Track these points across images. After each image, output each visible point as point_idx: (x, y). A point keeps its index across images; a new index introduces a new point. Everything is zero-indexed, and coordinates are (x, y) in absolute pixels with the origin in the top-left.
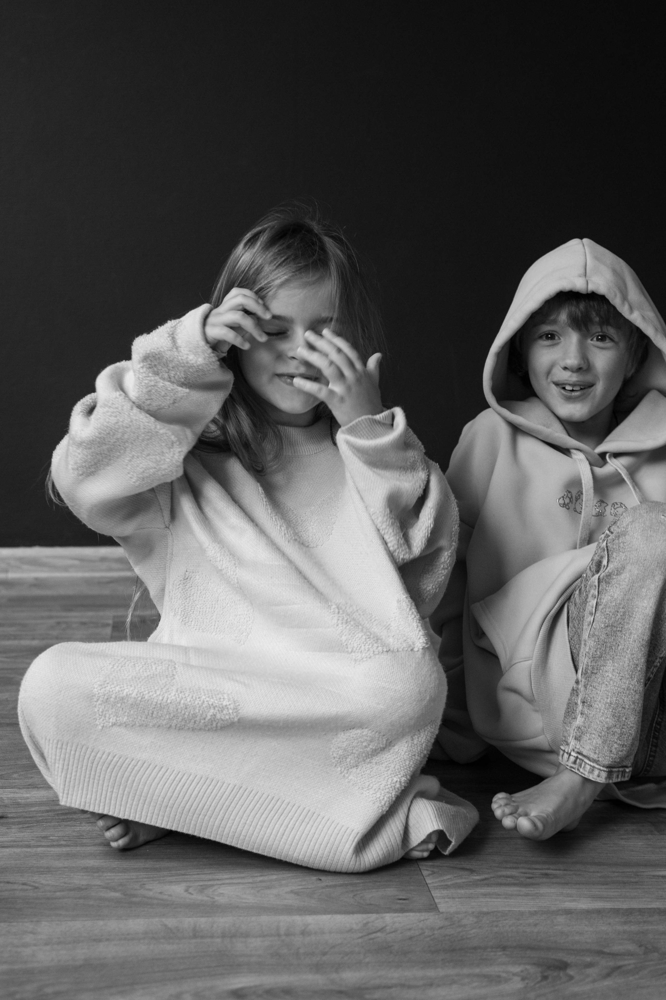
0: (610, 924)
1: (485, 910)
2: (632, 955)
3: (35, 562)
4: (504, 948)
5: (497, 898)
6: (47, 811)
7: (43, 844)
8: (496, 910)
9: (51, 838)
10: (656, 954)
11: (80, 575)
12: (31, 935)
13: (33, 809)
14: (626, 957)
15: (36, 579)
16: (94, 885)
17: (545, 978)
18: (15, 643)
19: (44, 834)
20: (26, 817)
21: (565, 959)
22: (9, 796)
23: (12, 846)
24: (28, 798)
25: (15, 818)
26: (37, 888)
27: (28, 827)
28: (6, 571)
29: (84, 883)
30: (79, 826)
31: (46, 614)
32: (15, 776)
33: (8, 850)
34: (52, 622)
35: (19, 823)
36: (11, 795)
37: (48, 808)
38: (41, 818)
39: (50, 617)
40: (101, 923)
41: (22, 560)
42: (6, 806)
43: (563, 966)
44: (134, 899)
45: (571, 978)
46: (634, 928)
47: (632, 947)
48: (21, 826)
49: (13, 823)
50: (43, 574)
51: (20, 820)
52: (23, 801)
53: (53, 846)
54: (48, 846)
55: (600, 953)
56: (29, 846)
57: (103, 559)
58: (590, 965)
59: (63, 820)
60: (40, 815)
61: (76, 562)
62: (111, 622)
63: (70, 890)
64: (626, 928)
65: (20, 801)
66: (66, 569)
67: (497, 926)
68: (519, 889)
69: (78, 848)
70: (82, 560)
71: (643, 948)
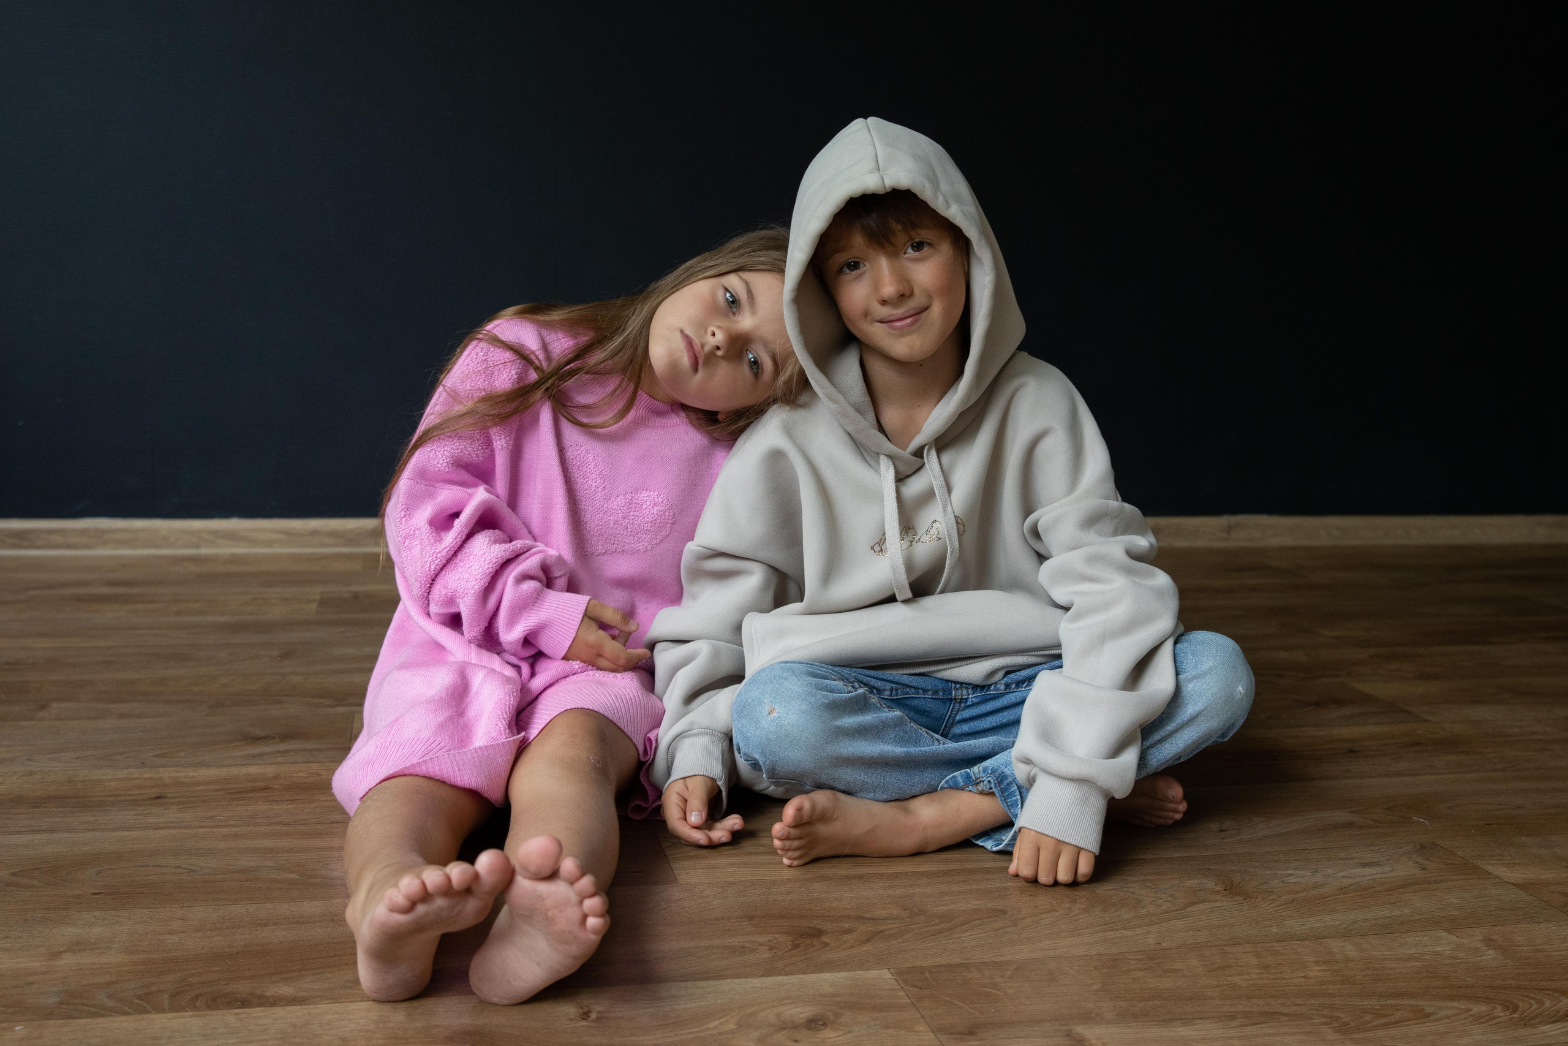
0: (872, 889)
1: (732, 880)
2: (896, 919)
3: (232, 537)
4: (751, 918)
5: (746, 868)
6: (217, 790)
7: (207, 824)
8: (744, 879)
9: (218, 818)
10: (922, 917)
11: (286, 551)
12: (180, 921)
13: (200, 788)
14: (888, 921)
15: (234, 555)
16: (265, 867)
17: (796, 946)
18: (199, 619)
19: (209, 814)
20: (190, 797)
21: (820, 927)
22: (172, 775)
23: (169, 828)
24: (194, 777)
25: (175, 798)
26: (193, 871)
27: (191, 807)
28: (198, 546)
29: (254, 864)
30: (254, 805)
32: (182, 754)
33: (162, 832)
35: (180, 803)
36: (175, 774)
37: (217, 787)
38: (207, 798)
40: (270, 906)
41: (217, 534)
42: (166, 785)
43: (819, 933)
44: (313, 880)
45: (826, 945)
46: (899, 892)
47: (896, 911)
48: (181, 806)
49: (173, 804)
50: (242, 550)
51: (182, 800)
52: (188, 780)
53: (219, 826)
54: (213, 827)
55: (860, 918)
56: (189, 827)
57: (314, 533)
58: (848, 931)
59: (235, 799)
60: (206, 794)
61: (282, 536)
62: (317, 597)
63: (235, 872)
64: (891, 892)
65: (184, 780)
66: (270, 544)
67: (744, 896)
68: (771, 857)
69: (250, 829)
70: (287, 533)
71: (909, 911)
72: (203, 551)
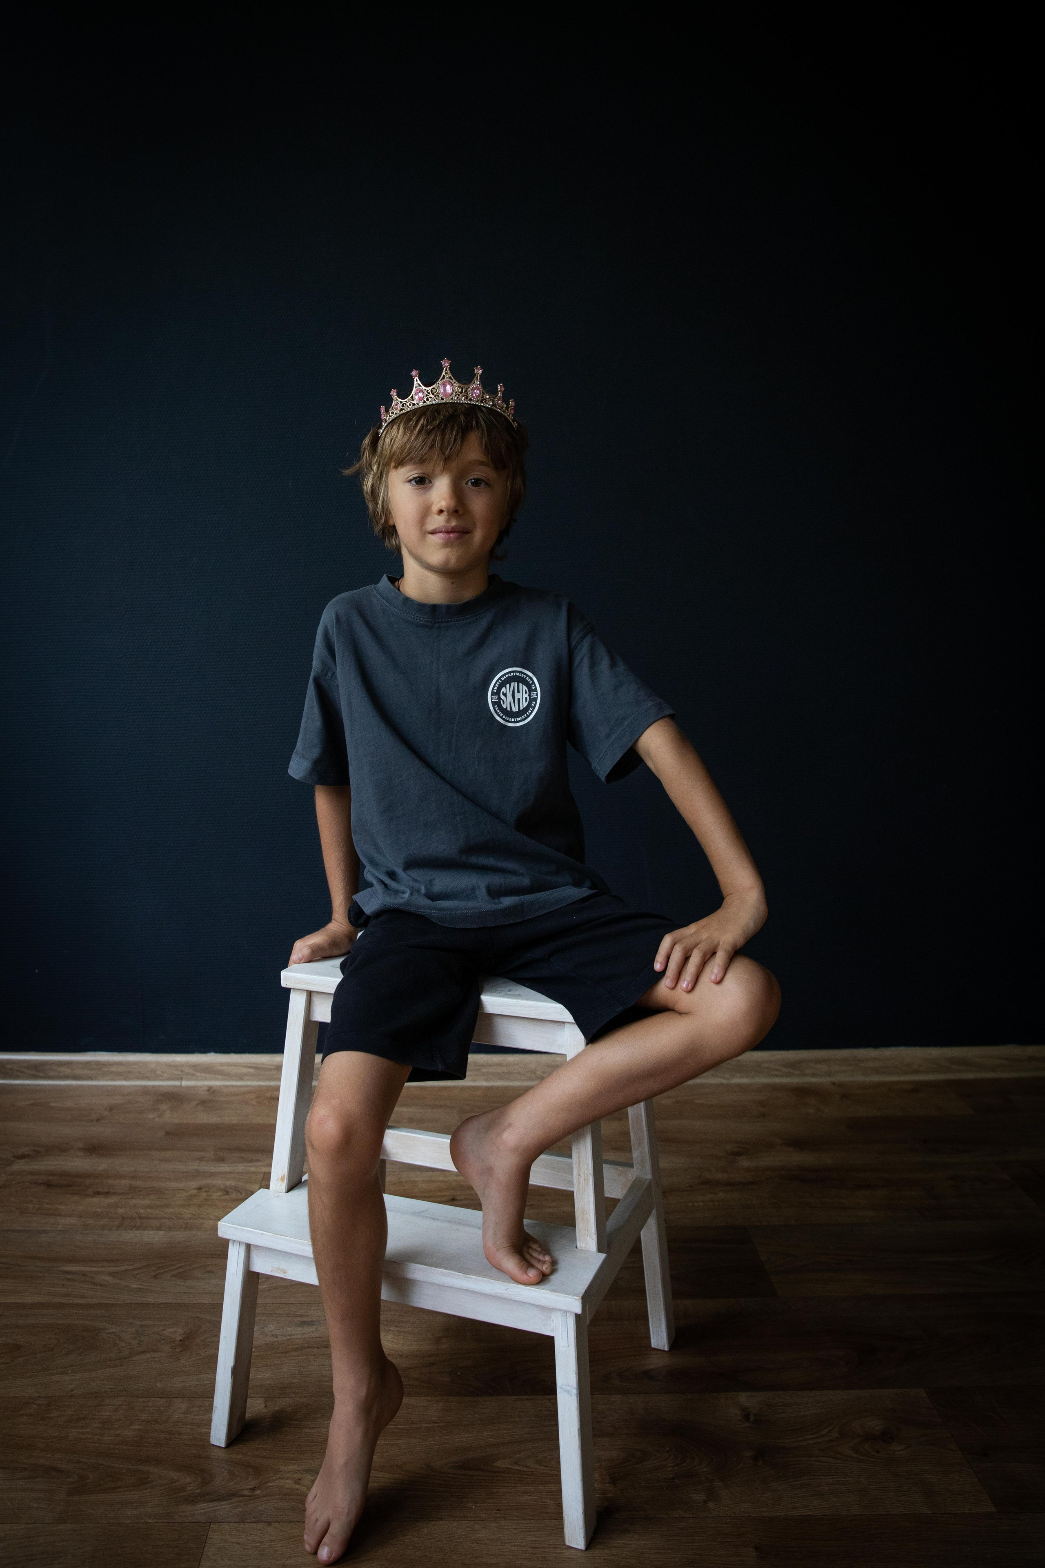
11: (255, 1083)
28: (181, 1079)
31: (193, 1166)
34: (195, 1184)
39: (197, 1174)
41: (196, 1067)
50: (216, 1083)
66: (241, 1077)
70: (257, 1067)
72: (184, 1083)
